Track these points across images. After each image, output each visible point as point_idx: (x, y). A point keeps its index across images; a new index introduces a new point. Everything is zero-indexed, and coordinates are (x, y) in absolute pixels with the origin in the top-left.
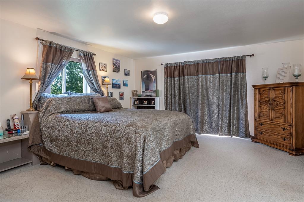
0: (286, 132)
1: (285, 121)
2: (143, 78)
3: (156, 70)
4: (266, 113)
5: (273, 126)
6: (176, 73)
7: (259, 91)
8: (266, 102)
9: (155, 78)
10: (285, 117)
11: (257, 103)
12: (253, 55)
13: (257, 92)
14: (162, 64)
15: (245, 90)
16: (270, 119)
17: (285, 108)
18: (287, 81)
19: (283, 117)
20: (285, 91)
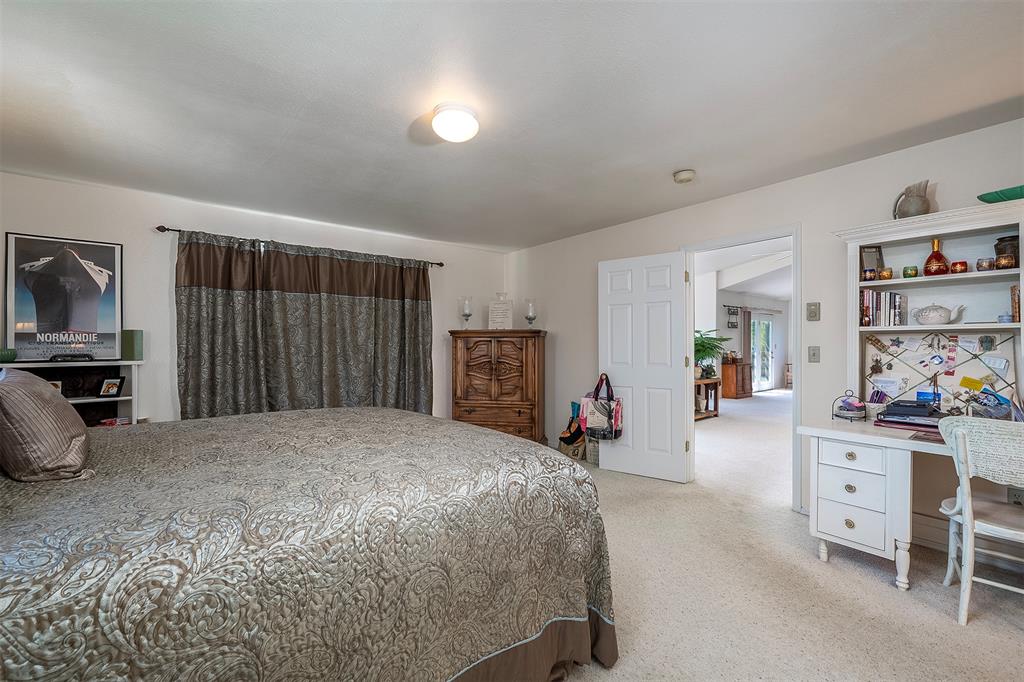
0: (523, 417)
1: (522, 397)
2: (19, 272)
3: (118, 248)
4: (481, 387)
5: (496, 411)
6: (240, 276)
7: (467, 343)
8: (480, 366)
9: (112, 279)
10: (522, 393)
11: (461, 368)
12: (441, 265)
13: (460, 344)
14: (162, 229)
15: (429, 340)
16: (490, 396)
17: (522, 376)
18: (509, 327)
19: (519, 392)
20: (522, 344)
